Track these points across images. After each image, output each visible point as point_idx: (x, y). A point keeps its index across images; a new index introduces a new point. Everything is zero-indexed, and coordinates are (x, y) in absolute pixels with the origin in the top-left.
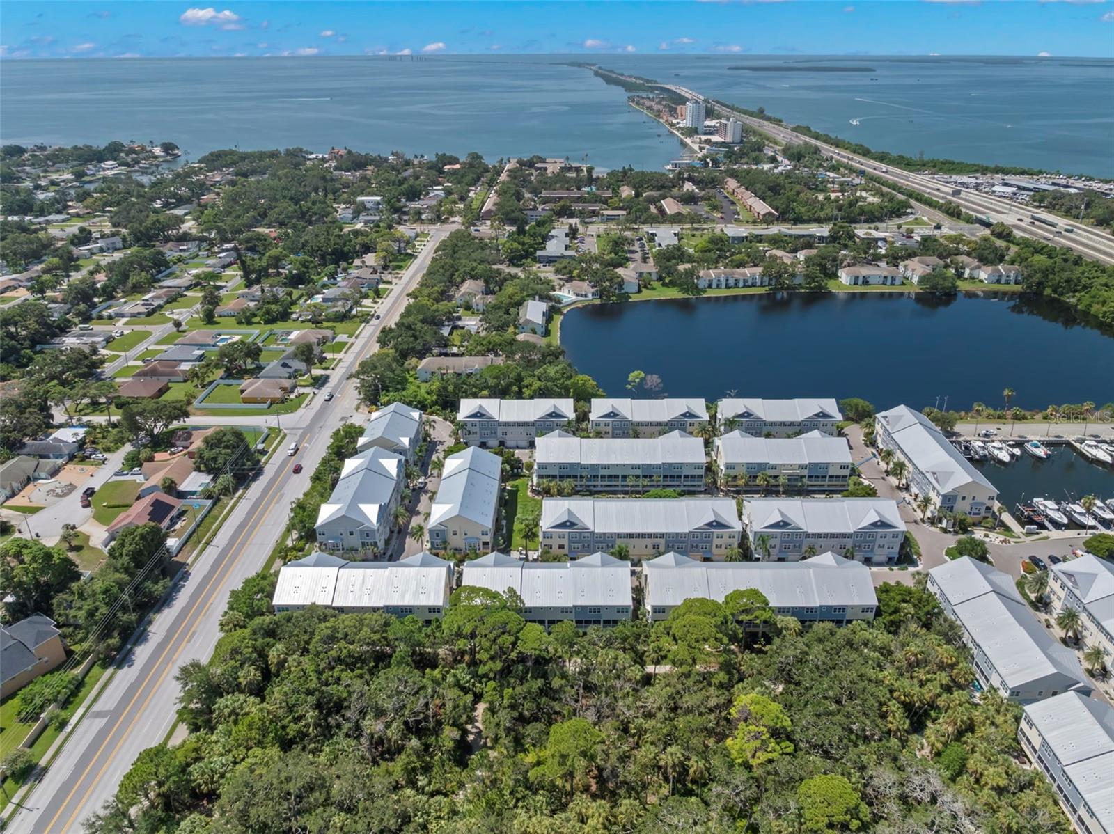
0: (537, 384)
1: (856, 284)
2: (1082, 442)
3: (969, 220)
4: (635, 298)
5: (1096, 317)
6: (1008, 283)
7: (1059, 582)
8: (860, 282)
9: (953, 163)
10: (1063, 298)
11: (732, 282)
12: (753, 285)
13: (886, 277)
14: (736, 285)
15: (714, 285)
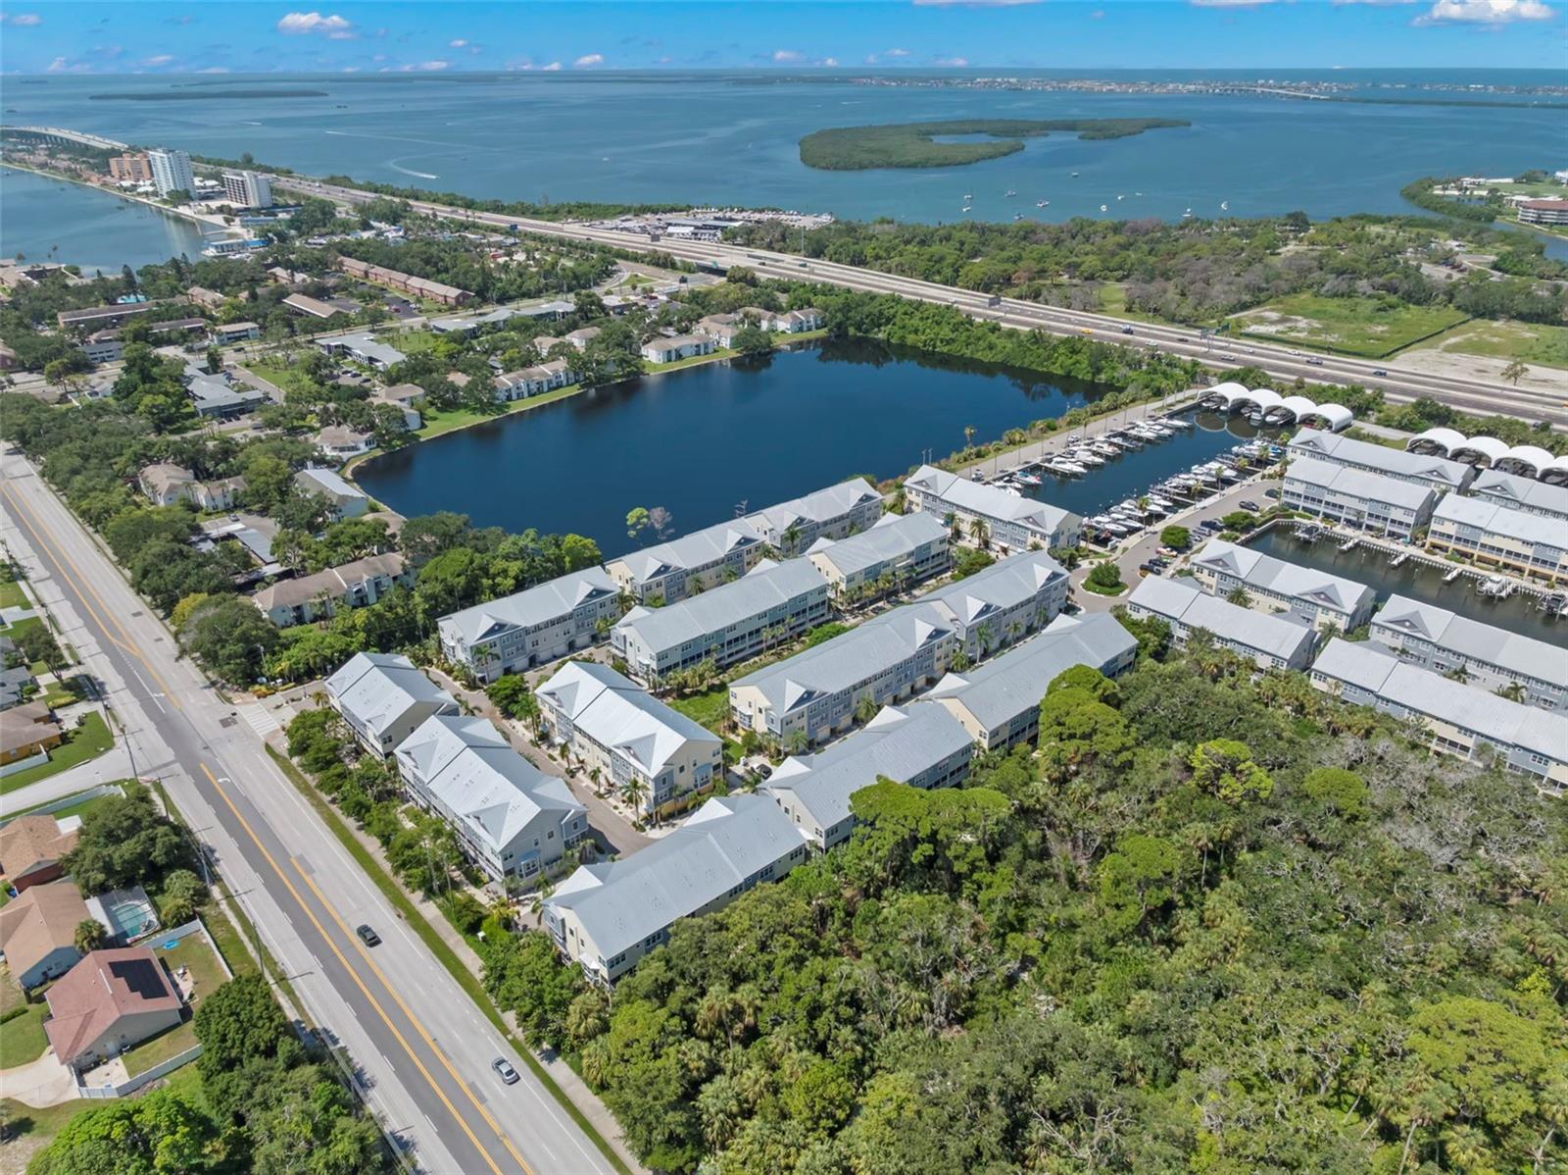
0: (514, 567)
1: (669, 360)
2: (1050, 461)
3: (689, 269)
4: (425, 435)
5: (914, 347)
6: (809, 329)
7: (1206, 572)
8: (673, 357)
9: (590, 206)
10: (871, 336)
11: (534, 387)
12: (559, 386)
13: (698, 346)
14: (540, 391)
15: (514, 396)
